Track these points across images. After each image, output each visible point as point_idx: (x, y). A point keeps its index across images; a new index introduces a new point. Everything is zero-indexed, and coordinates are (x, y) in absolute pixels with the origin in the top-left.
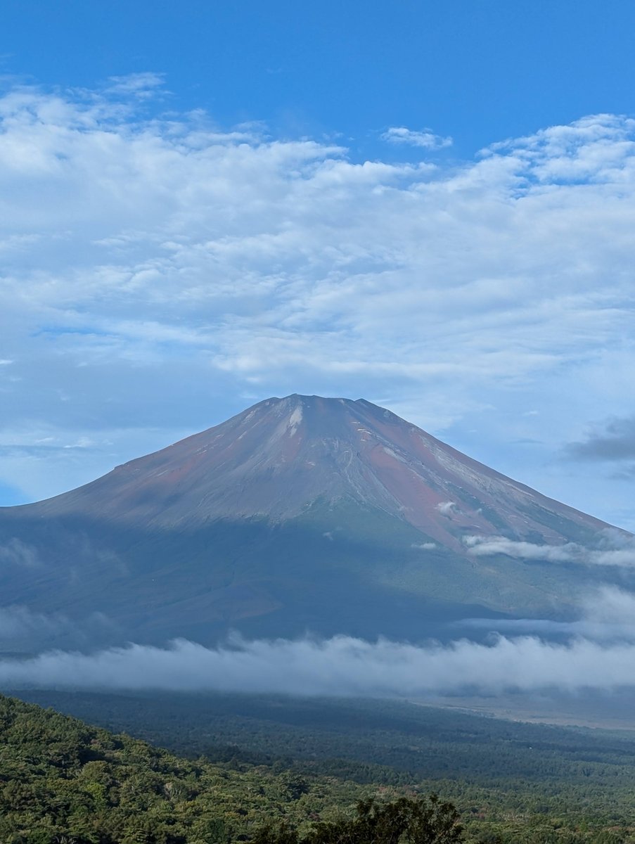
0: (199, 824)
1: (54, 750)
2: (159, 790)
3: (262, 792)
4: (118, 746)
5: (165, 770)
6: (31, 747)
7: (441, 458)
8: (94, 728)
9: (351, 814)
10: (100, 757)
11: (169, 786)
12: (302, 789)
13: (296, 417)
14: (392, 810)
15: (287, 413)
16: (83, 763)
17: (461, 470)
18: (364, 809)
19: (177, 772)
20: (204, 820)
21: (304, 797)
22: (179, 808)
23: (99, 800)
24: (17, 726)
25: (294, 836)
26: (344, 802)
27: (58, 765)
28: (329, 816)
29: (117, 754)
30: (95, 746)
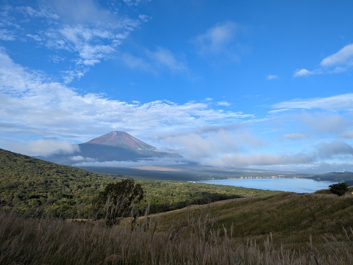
0: (102, 183)
1: (83, 174)
2: (97, 179)
3: (110, 179)
4: (92, 174)
5: (98, 176)
6: (80, 174)
7: (133, 139)
8: (89, 171)
9: (121, 181)
10: (89, 175)
11: (98, 178)
12: (115, 178)
13: (116, 133)
14: (126, 180)
15: (114, 133)
16: (87, 176)
17: (136, 140)
18: (123, 180)
19: (99, 177)
20: (103, 182)
21: (115, 179)
22: (100, 181)
23: (89, 180)
24: (79, 171)
25: (114, 184)
26: (120, 180)
27: (84, 176)
28: (119, 181)
29: (92, 175)
30: (89, 174)
